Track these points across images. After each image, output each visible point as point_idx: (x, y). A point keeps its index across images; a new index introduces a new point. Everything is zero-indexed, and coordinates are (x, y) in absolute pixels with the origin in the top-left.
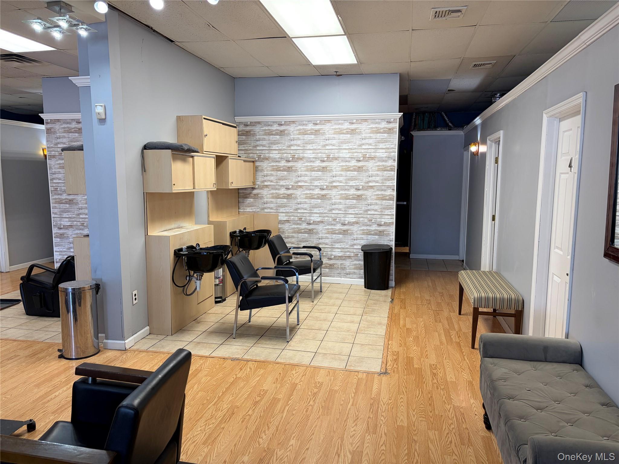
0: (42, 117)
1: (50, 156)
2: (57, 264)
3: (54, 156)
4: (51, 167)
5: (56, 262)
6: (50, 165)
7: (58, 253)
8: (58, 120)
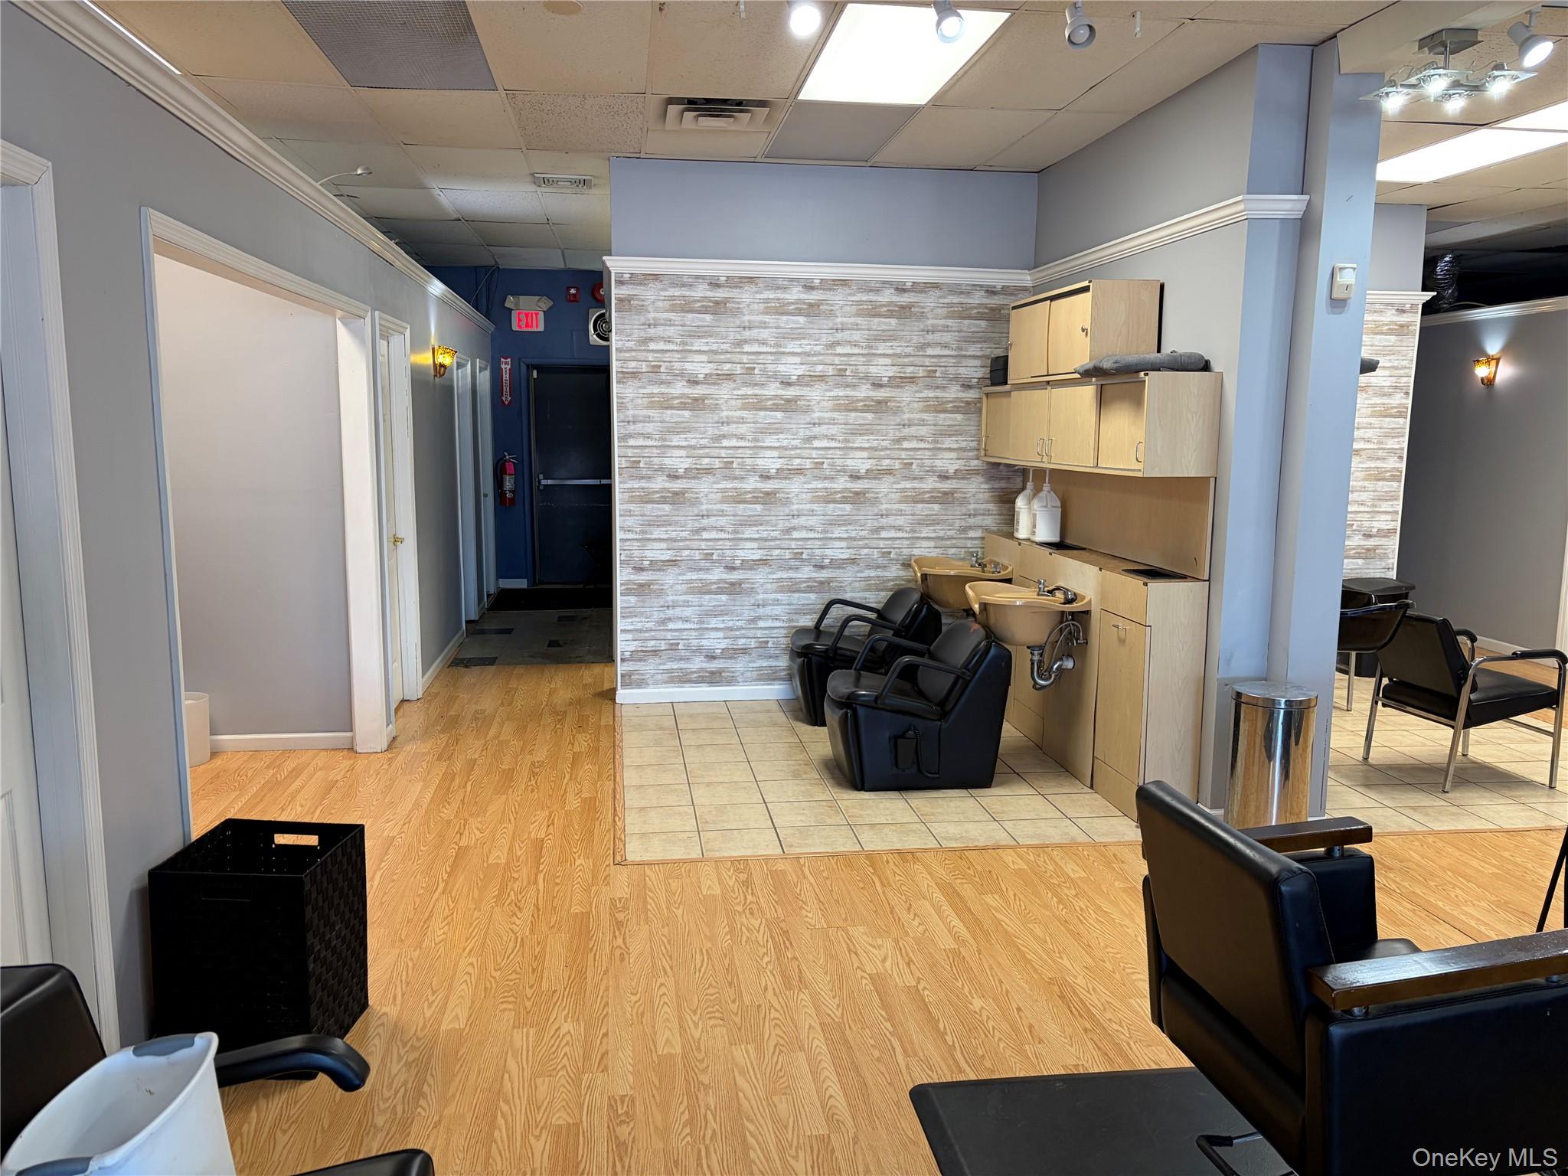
0: (608, 264)
1: (623, 372)
2: (625, 664)
3: (634, 375)
4: (622, 403)
5: (623, 660)
6: (622, 398)
7: (629, 636)
8: (655, 277)
